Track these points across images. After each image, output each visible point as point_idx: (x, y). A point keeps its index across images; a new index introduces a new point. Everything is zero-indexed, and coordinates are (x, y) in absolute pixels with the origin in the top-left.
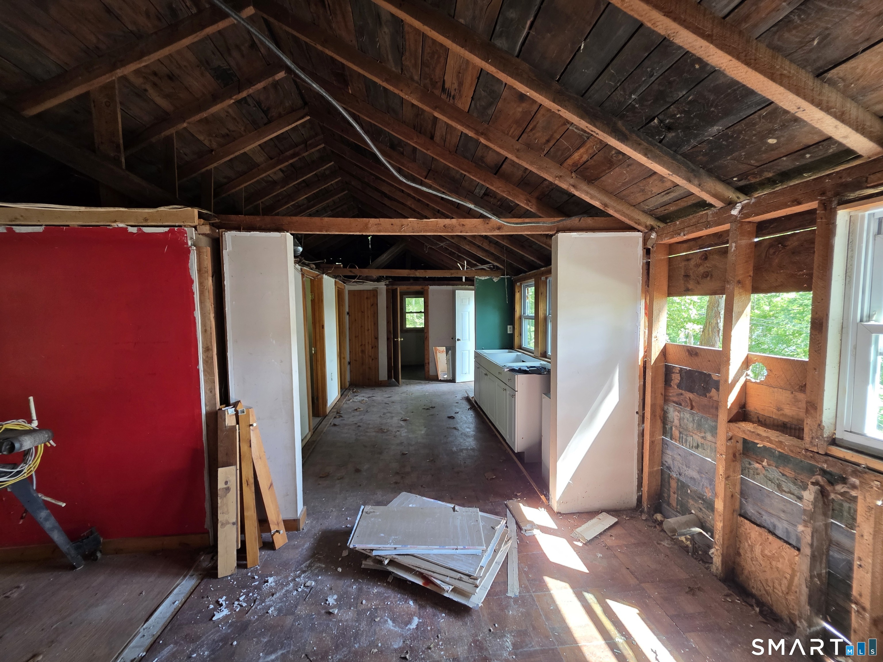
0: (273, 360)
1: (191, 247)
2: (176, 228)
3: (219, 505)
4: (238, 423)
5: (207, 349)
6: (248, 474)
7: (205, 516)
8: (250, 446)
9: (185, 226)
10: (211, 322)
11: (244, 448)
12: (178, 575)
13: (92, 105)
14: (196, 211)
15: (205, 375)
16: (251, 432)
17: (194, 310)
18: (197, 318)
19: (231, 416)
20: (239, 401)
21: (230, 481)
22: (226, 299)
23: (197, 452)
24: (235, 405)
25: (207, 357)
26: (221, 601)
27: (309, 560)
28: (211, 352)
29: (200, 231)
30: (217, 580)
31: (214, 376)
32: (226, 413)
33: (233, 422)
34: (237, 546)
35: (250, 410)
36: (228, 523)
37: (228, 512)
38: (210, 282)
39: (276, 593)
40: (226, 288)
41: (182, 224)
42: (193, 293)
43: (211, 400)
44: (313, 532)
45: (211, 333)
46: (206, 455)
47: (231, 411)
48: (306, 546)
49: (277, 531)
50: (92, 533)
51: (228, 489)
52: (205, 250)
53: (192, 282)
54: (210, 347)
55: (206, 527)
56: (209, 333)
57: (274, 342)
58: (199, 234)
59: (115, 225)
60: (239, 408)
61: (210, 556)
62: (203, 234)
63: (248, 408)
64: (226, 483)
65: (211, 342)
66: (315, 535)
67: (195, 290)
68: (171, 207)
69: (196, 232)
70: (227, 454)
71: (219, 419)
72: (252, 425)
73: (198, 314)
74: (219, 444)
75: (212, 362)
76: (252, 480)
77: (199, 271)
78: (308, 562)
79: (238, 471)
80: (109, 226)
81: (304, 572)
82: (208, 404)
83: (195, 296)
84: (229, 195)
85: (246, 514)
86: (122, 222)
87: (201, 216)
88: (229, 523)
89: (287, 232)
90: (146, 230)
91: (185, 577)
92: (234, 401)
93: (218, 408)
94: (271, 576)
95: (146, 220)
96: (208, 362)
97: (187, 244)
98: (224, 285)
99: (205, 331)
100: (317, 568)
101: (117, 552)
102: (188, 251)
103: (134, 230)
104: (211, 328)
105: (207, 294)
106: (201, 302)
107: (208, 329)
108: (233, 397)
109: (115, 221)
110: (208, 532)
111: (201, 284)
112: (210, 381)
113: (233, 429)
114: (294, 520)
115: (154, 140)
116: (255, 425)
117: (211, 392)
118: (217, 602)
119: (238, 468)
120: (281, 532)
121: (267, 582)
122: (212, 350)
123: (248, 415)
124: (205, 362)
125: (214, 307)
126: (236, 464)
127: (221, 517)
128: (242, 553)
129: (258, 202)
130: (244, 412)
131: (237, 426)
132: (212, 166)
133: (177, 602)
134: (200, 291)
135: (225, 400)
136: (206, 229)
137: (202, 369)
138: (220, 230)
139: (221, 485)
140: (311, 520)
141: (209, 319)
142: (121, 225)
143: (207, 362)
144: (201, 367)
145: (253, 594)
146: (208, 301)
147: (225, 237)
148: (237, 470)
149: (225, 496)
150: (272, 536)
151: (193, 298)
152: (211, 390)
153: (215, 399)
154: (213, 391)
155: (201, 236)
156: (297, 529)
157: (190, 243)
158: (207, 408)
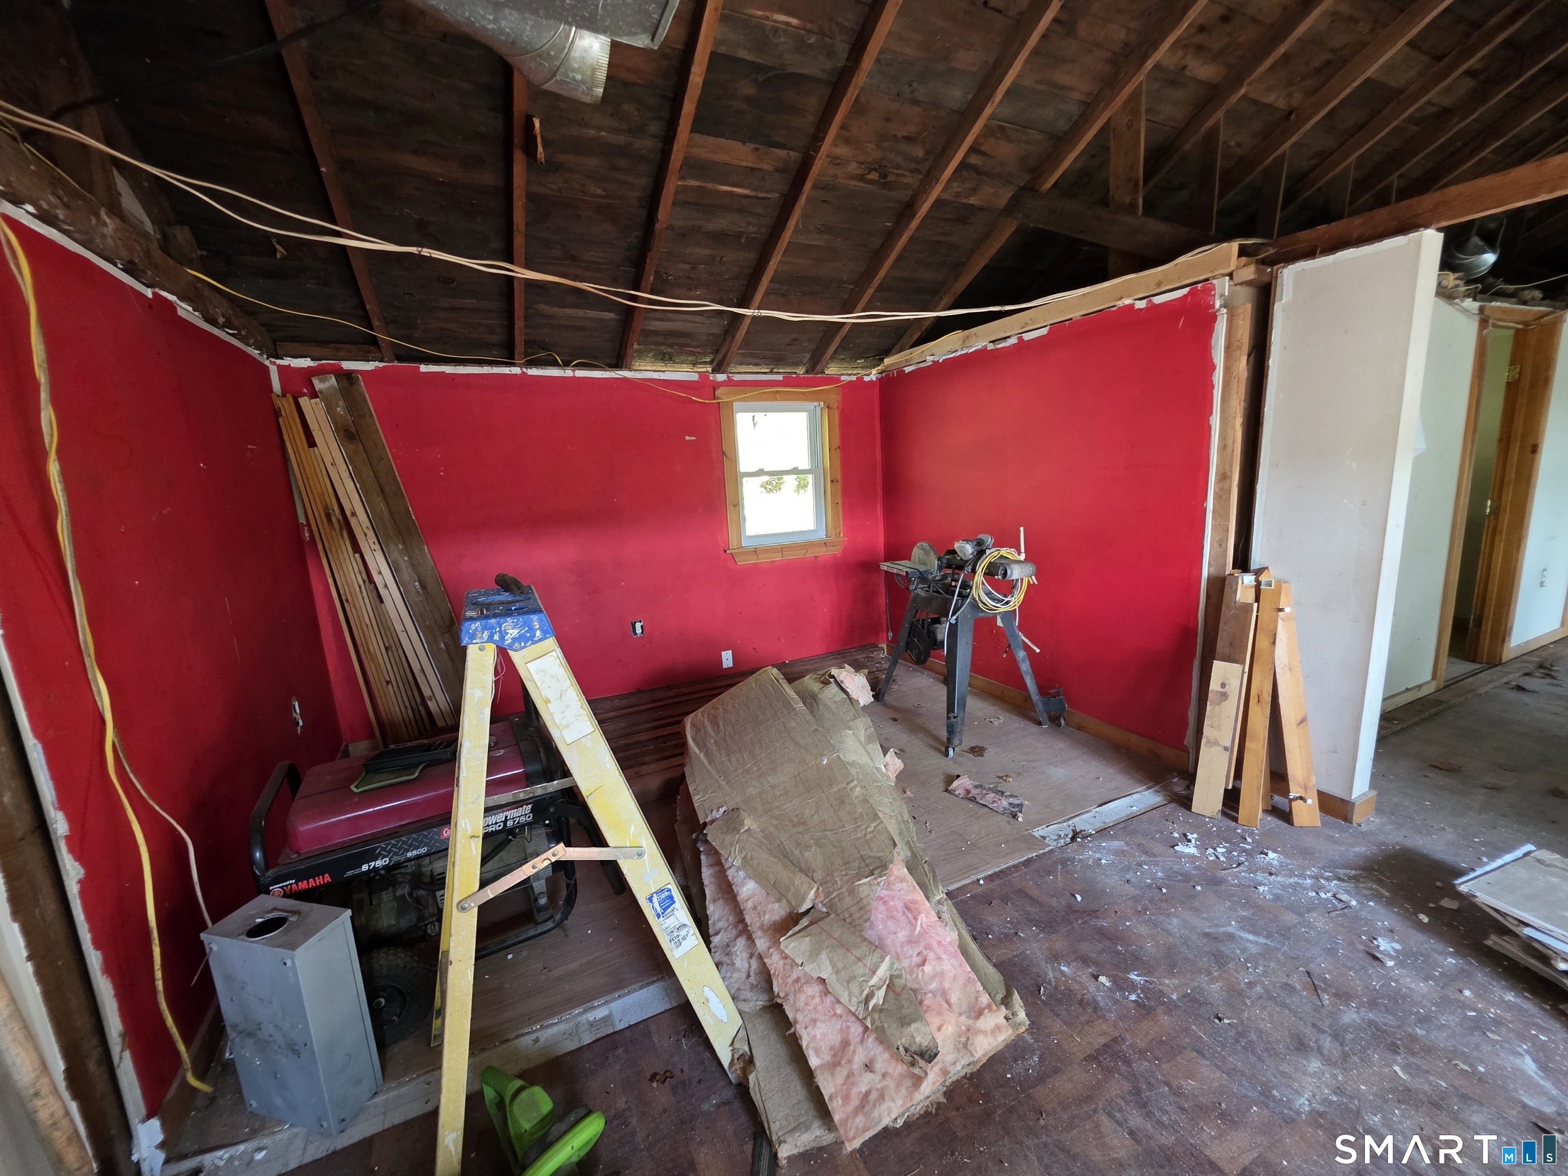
0: (1345, 501)
1: (1219, 310)
2: (1200, 285)
3: (1207, 713)
4: (1257, 599)
5: (1223, 477)
6: (1260, 685)
7: (1187, 728)
8: (1274, 643)
9: (1214, 278)
10: (1235, 431)
11: (1263, 643)
12: (1141, 782)
13: (1112, 136)
14: (1234, 246)
15: (1214, 518)
16: (1280, 624)
17: (1211, 413)
18: (1213, 427)
19: (1247, 587)
20: (1266, 568)
21: (1229, 684)
22: (1268, 392)
23: (1187, 634)
24: (1258, 572)
25: (1222, 489)
26: (1190, 836)
27: (1356, 869)
28: (1228, 482)
29: (1238, 278)
30: (1188, 812)
31: (1228, 521)
32: (1240, 582)
33: (1250, 597)
34: (1227, 784)
35: (1283, 585)
36: (1216, 743)
37: (1218, 728)
38: (1242, 366)
39: (1277, 875)
40: (1270, 372)
41: (1210, 275)
42: (1213, 387)
43: (1218, 557)
44: (1382, 838)
45: (1233, 451)
46: (1200, 640)
47: (1249, 579)
48: (1357, 849)
49: (1301, 798)
50: (1058, 694)
51: (1224, 696)
52: (1241, 311)
53: (1213, 367)
54: (1229, 474)
55: (1185, 743)
56: (1229, 450)
57: (1354, 465)
58: (1236, 285)
59: (1120, 304)
60: (1263, 578)
61: (1187, 783)
62: (1242, 284)
63: (1279, 583)
64: (1223, 685)
65: (1231, 466)
66: (1384, 844)
67: (1215, 382)
68: (1196, 251)
69: (1232, 283)
70: (1231, 645)
71: (1227, 589)
72: (1281, 610)
73: (1215, 421)
74: (1221, 626)
75: (1228, 499)
76: (1267, 697)
77: (1228, 348)
78: (1353, 872)
79: (1246, 676)
80: (1114, 306)
81: (1339, 879)
82: (1213, 563)
83: (1215, 391)
84: (1319, 189)
85: (1248, 744)
86: (1128, 297)
87: (1243, 252)
88: (1219, 745)
89: (1427, 226)
90: (1158, 300)
91: (1149, 788)
92: (1257, 567)
93: (1227, 572)
94: (1275, 851)
95: (1159, 284)
96: (1223, 496)
97: (1213, 306)
98: (1268, 366)
99: (1223, 447)
100: (1371, 889)
101: (1080, 728)
102: (1214, 318)
103: (1141, 305)
104: (1234, 442)
105: (1234, 384)
106: (1224, 399)
107: (1230, 444)
108: (1257, 558)
109: (1121, 298)
110: (1188, 752)
111: (1227, 369)
112: (1220, 529)
113: (1247, 608)
114: (1342, 800)
115: (1187, 147)
116: (1288, 610)
117: (1220, 545)
118: (1185, 835)
119: (1247, 670)
120: (1309, 801)
121: (1266, 854)
122: (1231, 478)
123: (1278, 592)
124: (1217, 497)
125: (1245, 409)
126: (1243, 663)
127: (1207, 730)
128: (1232, 798)
129: (1391, 178)
130: (1270, 586)
131: (1256, 605)
132: (1286, 146)
133: (1134, 808)
134: (1224, 381)
135: (1242, 561)
136: (1249, 273)
137: (1212, 508)
138: (1275, 267)
139: (1214, 685)
140: (1384, 820)
141: (1233, 427)
142: (1128, 301)
143: (1220, 497)
144: (1210, 504)
145: (1238, 856)
146: (1235, 396)
147: (1282, 277)
148: (1243, 672)
149: (1219, 704)
150: (1291, 801)
151: (1212, 394)
152: (1221, 543)
153: (1225, 557)
154: (1224, 544)
155: (1238, 288)
156: (1347, 819)
157: (1218, 304)
158: (1211, 569)
